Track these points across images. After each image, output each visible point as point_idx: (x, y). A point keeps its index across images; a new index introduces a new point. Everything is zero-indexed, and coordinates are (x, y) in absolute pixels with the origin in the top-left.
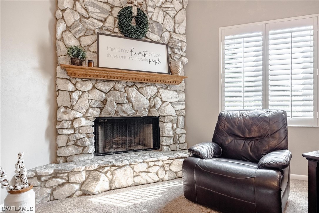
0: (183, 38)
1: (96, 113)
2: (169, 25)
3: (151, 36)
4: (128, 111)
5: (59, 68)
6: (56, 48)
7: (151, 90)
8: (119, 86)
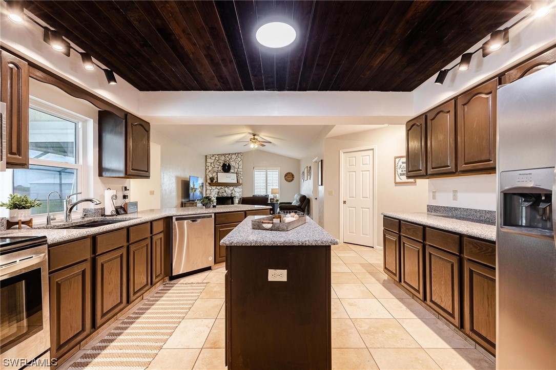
0: (241, 170)
1: (216, 196)
2: (237, 167)
3: (232, 171)
4: (225, 195)
5: (207, 183)
6: (206, 177)
7: (231, 188)
8: (223, 187)
